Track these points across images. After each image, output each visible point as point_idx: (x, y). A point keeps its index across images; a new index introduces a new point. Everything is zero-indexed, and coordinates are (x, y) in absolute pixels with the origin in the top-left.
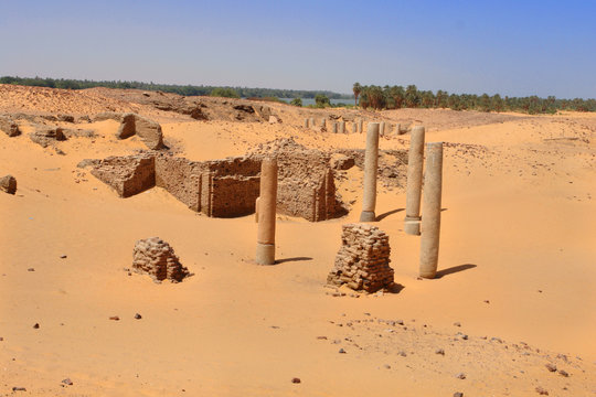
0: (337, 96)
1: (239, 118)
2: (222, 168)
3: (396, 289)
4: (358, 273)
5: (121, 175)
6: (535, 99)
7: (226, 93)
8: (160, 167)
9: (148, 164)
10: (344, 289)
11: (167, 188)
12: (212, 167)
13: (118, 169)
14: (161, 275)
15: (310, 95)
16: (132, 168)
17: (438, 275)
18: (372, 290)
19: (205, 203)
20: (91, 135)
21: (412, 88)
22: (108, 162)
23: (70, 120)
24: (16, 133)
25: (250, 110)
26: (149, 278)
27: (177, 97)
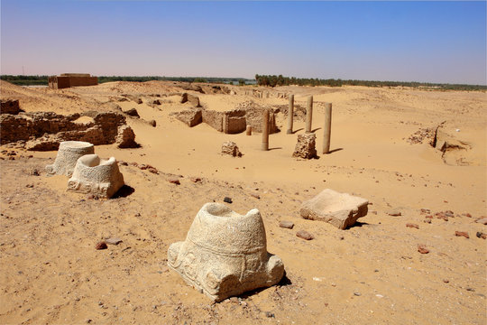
0: (247, 80)
1: (215, 92)
2: (230, 114)
3: (317, 158)
4: (305, 152)
5: (189, 118)
6: (332, 80)
7: (211, 80)
8: (204, 115)
9: (199, 114)
10: (299, 158)
11: (207, 123)
12: (227, 114)
13: (187, 116)
14: (234, 155)
15: (235, 80)
16: (193, 115)
17: (330, 153)
18: (310, 158)
19: (224, 128)
20: (170, 102)
21: (280, 76)
22: (182, 113)
23: (159, 96)
24: (141, 102)
25: (219, 88)
26: (230, 156)
27: (188, 83)
